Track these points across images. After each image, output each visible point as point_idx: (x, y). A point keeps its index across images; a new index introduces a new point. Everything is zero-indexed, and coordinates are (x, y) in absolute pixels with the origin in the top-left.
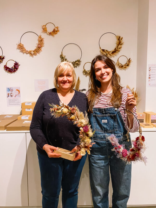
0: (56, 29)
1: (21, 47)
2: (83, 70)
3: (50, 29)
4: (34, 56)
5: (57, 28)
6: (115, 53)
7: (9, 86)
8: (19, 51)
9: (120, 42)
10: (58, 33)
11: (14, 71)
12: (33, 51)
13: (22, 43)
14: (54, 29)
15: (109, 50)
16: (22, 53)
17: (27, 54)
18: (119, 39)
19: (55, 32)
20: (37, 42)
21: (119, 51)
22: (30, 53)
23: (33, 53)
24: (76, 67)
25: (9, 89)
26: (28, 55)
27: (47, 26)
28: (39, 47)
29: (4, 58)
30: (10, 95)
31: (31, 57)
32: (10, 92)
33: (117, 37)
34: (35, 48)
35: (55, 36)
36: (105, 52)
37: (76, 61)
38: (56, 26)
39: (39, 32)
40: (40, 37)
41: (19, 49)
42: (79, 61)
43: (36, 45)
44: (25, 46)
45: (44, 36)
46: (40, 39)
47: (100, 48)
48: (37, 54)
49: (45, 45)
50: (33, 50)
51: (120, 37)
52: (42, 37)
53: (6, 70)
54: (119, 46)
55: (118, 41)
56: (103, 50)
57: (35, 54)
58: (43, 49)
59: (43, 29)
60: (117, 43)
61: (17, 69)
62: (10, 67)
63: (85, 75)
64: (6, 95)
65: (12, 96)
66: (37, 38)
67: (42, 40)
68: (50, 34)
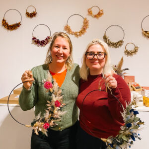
0: (101, 12)
1: (67, 29)
2: (124, 50)
3: (95, 12)
4: (79, 37)
5: (102, 11)
10: (103, 15)
12: (79, 32)
13: (69, 25)
14: (99, 12)
17: (72, 35)
19: (100, 14)
20: (82, 24)
22: (76, 34)
23: (78, 34)
24: (118, 47)
26: (74, 35)
27: (92, 10)
28: (84, 29)
31: (76, 38)
34: (81, 30)
35: (100, 18)
36: (148, 34)
37: (119, 42)
38: (101, 9)
39: (85, 14)
40: (85, 19)
42: (122, 42)
43: (81, 27)
44: (71, 28)
45: (89, 18)
46: (86, 21)
47: (142, 30)
48: (82, 35)
49: (89, 26)
56: (146, 32)
57: (80, 35)
58: (87, 30)
59: (89, 12)
63: (126, 55)
66: (83, 20)
67: (87, 22)
68: (95, 16)
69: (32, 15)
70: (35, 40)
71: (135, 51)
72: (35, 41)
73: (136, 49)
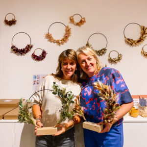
0: (83, 20)
1: (49, 37)
2: (108, 58)
3: (77, 20)
4: (61, 45)
5: (84, 18)
6: (140, 43)
7: (36, 74)
8: (47, 40)
9: (145, 32)
10: (85, 23)
11: (42, 59)
13: (50, 33)
14: (81, 20)
15: (134, 40)
16: (49, 42)
17: (54, 43)
18: (143, 29)
19: (82, 22)
20: (65, 32)
21: (144, 40)
22: (58, 42)
23: (60, 42)
24: (102, 55)
25: (35, 77)
26: (56, 44)
27: (74, 17)
28: (66, 37)
29: (32, 47)
30: (36, 82)
31: (58, 46)
32: (36, 80)
33: (141, 27)
34: (63, 37)
35: (82, 26)
36: (130, 41)
37: (102, 50)
39: (67, 22)
40: (67, 27)
41: (47, 38)
42: (105, 50)
43: (63, 35)
44: (52, 36)
45: (71, 26)
46: (67, 29)
47: (125, 37)
48: (65, 43)
49: (72, 35)
50: (61, 39)
51: (144, 27)
52: (70, 27)
53: (34, 58)
54: (144, 36)
55: (142, 31)
56: (129, 39)
57: (62, 43)
58: (69, 38)
59: (71, 20)
60: (141, 33)
61: (44, 57)
62: (38, 55)
63: (110, 63)
64: (33, 83)
65: (38, 83)
66: (64, 28)
67: (69, 30)
68: (77, 24)
69: (11, 23)
70: (14, 48)
71: (119, 59)
72: (14, 50)
73: (120, 56)
